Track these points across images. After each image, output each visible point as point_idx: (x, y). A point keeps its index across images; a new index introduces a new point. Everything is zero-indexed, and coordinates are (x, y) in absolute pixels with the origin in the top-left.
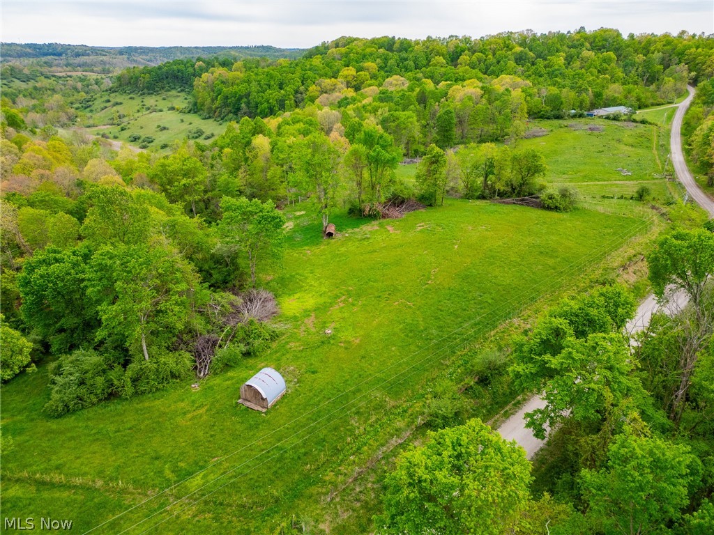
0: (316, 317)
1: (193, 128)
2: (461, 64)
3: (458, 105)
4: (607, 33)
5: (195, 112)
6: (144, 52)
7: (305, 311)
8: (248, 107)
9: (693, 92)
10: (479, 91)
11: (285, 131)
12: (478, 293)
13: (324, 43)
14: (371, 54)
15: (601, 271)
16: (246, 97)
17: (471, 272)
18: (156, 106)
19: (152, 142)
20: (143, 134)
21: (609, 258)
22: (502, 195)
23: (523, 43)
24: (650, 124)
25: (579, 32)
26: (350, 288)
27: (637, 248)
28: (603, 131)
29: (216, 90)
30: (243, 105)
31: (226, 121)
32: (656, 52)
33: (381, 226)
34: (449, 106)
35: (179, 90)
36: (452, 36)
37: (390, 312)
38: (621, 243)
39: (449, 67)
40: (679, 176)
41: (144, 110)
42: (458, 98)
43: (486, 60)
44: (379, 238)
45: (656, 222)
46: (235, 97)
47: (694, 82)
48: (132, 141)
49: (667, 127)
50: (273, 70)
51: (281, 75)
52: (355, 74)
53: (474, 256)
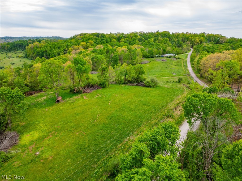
0: (35, 145)
2: (121, 41)
3: (119, 53)
4: (166, 32)
5: (26, 58)
6: (12, 38)
7: (32, 141)
8: (46, 55)
9: (192, 49)
10: (126, 49)
13: (76, 35)
14: (91, 38)
15: (167, 111)
16: (46, 52)
17: (114, 115)
18: (12, 56)
20: (5, 66)
21: (170, 105)
22: (131, 82)
23: (141, 35)
24: (181, 59)
25: (157, 32)
26: (58, 127)
27: (180, 100)
28: (166, 61)
29: (34, 50)
30: (44, 55)
32: (180, 38)
33: (82, 96)
34: (116, 53)
35: (22, 50)
36: (118, 33)
37: (73, 138)
38: (174, 99)
39: (117, 42)
40: (191, 74)
41: (7, 57)
42: (119, 51)
43: (129, 40)
44: (79, 101)
45: (185, 90)
46: (41, 52)
47: (192, 47)
49: (186, 60)
50: (56, 43)
51: (59, 44)
52: (85, 44)
53: (116, 107)
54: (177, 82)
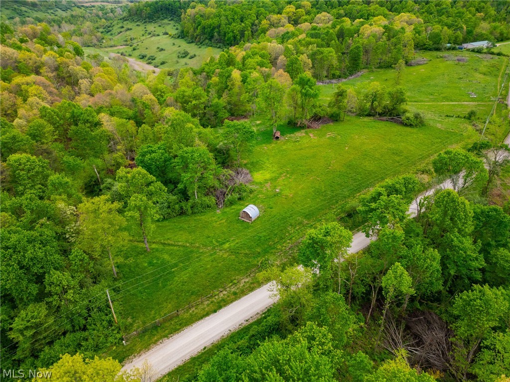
0: (271, 183)
1: (181, 50)
2: (373, 3)
3: (366, 41)
5: (182, 38)
7: (265, 180)
8: (219, 35)
10: (382, 30)
11: (248, 63)
12: (354, 174)
16: (217, 28)
17: (352, 163)
18: (155, 31)
19: (154, 59)
20: (149, 53)
22: (380, 115)
24: (504, 55)
26: (288, 169)
28: (467, 62)
29: (197, 21)
30: (215, 34)
31: (204, 45)
33: (306, 133)
34: (359, 41)
35: (170, 19)
37: (308, 182)
41: (147, 34)
42: (366, 35)
44: (305, 141)
46: (210, 28)
48: (141, 58)
50: (237, 7)
51: (242, 11)
52: (295, 10)
53: (356, 154)
54: (465, 117)
